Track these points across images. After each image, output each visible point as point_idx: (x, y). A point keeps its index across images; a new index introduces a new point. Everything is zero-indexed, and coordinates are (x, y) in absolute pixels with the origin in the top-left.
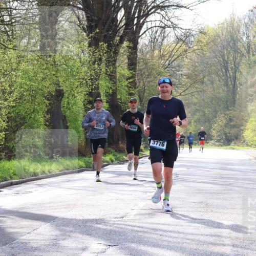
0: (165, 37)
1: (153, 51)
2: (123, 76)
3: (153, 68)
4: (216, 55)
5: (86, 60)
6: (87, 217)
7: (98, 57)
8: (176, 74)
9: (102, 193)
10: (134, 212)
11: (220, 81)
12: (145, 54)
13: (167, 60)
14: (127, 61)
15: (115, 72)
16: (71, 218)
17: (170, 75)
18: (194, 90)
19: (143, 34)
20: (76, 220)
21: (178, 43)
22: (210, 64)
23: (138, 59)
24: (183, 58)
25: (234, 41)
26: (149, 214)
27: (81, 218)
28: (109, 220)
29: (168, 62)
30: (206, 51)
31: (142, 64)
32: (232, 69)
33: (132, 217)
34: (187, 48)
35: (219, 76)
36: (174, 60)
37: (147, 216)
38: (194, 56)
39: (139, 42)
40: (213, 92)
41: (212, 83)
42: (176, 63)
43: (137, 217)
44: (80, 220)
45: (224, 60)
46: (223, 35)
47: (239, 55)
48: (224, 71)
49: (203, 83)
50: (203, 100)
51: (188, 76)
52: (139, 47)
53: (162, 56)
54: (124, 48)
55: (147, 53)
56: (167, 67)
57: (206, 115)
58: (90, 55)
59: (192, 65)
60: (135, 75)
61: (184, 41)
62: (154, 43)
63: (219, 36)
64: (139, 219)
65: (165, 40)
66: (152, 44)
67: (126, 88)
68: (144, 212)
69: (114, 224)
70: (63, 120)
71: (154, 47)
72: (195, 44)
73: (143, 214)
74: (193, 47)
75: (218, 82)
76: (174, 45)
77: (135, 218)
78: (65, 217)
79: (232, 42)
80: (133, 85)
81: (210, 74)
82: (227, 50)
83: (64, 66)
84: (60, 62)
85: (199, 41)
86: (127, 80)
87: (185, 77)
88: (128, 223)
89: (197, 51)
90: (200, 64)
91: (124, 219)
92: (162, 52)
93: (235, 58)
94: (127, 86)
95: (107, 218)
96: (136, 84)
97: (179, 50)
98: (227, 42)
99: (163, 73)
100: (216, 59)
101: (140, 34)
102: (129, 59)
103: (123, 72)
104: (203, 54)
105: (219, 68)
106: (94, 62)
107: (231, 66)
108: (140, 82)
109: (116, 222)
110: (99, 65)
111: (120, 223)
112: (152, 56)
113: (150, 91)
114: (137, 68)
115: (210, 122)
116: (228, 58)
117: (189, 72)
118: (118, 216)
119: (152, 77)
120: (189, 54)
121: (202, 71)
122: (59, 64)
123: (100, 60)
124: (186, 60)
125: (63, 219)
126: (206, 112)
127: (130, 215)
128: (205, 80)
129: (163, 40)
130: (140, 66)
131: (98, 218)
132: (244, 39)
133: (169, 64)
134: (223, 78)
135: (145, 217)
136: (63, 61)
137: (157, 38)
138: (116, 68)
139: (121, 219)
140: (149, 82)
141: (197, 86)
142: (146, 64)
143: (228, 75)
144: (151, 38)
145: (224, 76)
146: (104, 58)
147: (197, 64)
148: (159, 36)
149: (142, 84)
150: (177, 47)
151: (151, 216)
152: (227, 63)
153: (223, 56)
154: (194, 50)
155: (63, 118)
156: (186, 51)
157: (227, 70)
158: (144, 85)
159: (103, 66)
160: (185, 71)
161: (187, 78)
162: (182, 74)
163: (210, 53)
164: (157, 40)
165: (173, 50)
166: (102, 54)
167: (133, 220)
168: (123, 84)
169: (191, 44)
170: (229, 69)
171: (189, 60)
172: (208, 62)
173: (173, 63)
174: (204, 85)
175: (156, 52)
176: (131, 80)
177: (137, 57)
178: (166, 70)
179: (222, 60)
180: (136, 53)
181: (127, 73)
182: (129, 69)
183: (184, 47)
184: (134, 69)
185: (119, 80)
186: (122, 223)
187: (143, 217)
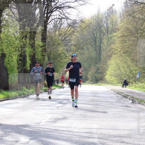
0: (62, 24)
1: (55, 32)
2: (39, 45)
3: (55, 41)
4: (90, 34)
5: (18, 37)
6: (19, 124)
7: (25, 35)
8: (68, 44)
9: (27, 110)
10: (45, 121)
11: (92, 48)
12: (51, 34)
13: (63, 36)
14: (41, 37)
15: (35, 43)
16: (10, 124)
17: (65, 45)
18: (78, 53)
19: (49, 22)
20: (12, 125)
21: (69, 27)
22: (87, 39)
23: (47, 36)
24: (72, 35)
25: (99, 26)
26: (53, 122)
27: (15, 124)
28: (31, 125)
29: (64, 38)
30: (84, 32)
31: (49, 39)
32: (99, 41)
33: (44, 124)
34: (74, 30)
35: (92, 45)
36: (67, 37)
37: (52, 123)
38: (78, 34)
39: (48, 27)
40: (88, 54)
41: (88, 49)
42: (68, 38)
43: (47, 123)
44: (15, 125)
45: (94, 36)
46: (93, 23)
47: (102, 34)
48: (94, 42)
49: (83, 49)
50: (83, 59)
51: (75, 46)
52: (48, 29)
53: (60, 35)
54: (39, 30)
55: (52, 33)
56: (63, 41)
57: (85, 67)
58: (20, 34)
59: (77, 40)
60: (45, 45)
61: (72, 26)
62: (55, 27)
63: (91, 24)
64: (48, 125)
65: (62, 26)
66: (55, 28)
67: (41, 52)
68: (50, 120)
69: (34, 127)
70: (6, 70)
71: (56, 29)
72: (78, 28)
73: (50, 122)
74: (77, 30)
75: (91, 49)
76: (67, 28)
77: (45, 124)
78: (6, 124)
79: (99, 27)
80: (45, 50)
81: (86, 44)
82: (96, 31)
83: (6, 40)
84: (3, 38)
85: (80, 26)
86: (41, 48)
87: (73, 46)
88: (42, 127)
89: (79, 32)
90: (81, 39)
91: (39, 124)
92: (60, 32)
93: (100, 36)
94: (41, 51)
95: (30, 124)
96: (46, 50)
97: (70, 31)
98: (96, 26)
99: (61, 44)
100: (90, 36)
101: (48, 22)
102: (42, 36)
103: (39, 43)
104: (83, 33)
105: (92, 41)
106: (23, 38)
107: (98, 40)
108: (48, 49)
109: (35, 126)
110: (25, 39)
111: (37, 126)
112: (55, 35)
113: (54, 53)
114: (47, 41)
115: (87, 70)
116: (96, 35)
117: (75, 43)
118: (36, 123)
119: (55, 46)
120: (75, 34)
121: (82, 43)
122: (3, 39)
123: (26, 36)
124: (74, 37)
125: (5, 125)
126: (85, 65)
127: (42, 122)
128: (84, 47)
129: (61, 26)
130: (48, 40)
131: (25, 124)
132: (105, 25)
133: (64, 39)
134: (94, 46)
135: (51, 123)
136: (5, 37)
137: (57, 24)
138: (35, 41)
139: (38, 124)
140: (53, 49)
141: (79, 51)
142: (52, 39)
143: (97, 45)
144: (54, 25)
145: (94, 45)
146: (28, 36)
147: (79, 39)
148: (59, 23)
149: (49, 50)
150: (68, 29)
151: (54, 122)
152: (96, 38)
153: (94, 34)
154: (78, 31)
155: (6, 69)
156: (73, 32)
157: (96, 42)
158: (51, 50)
159: (28, 40)
160: (73, 42)
161: (74, 47)
162: (71, 44)
163: (87, 33)
164: (58, 25)
165: (66, 31)
166: (27, 33)
167: (44, 125)
168: (39, 50)
169: (76, 28)
170: (97, 42)
171: (75, 37)
172: (85, 38)
173: (67, 38)
174: (84, 50)
175: (57, 32)
176: (43, 48)
177: (46, 35)
178: (62, 42)
179: (93, 36)
180: (46, 33)
181: (41, 44)
182: (42, 42)
183: (72, 29)
184: (45, 42)
185: (36, 47)
186: (38, 127)
187: (50, 123)
